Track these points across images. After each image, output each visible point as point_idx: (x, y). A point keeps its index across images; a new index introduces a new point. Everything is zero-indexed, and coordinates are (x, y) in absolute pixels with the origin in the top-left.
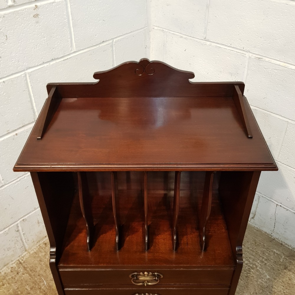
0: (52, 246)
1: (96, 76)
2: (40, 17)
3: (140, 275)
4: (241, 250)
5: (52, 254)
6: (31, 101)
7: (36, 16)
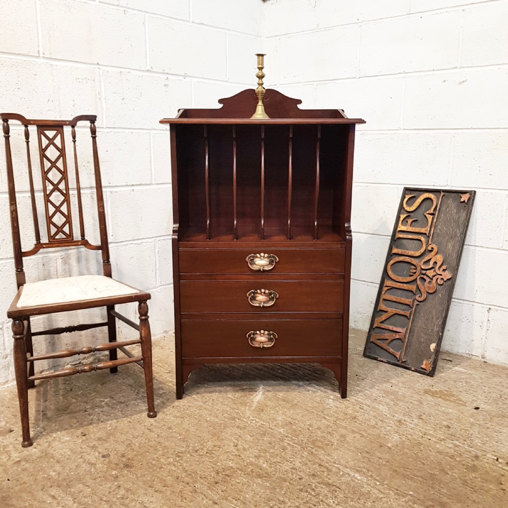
0: (175, 222)
1: (220, 101)
2: (169, 87)
3: (257, 257)
4: (350, 227)
5: (174, 231)
6: (151, 157)
7: (166, 85)
